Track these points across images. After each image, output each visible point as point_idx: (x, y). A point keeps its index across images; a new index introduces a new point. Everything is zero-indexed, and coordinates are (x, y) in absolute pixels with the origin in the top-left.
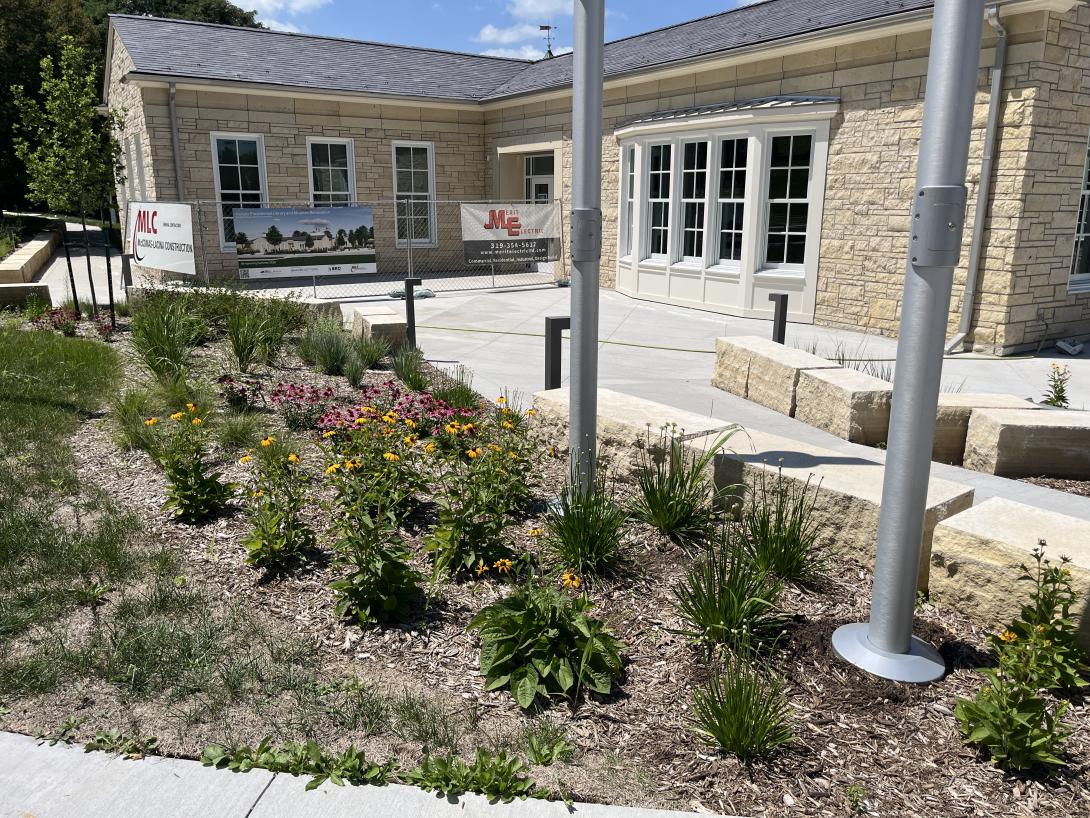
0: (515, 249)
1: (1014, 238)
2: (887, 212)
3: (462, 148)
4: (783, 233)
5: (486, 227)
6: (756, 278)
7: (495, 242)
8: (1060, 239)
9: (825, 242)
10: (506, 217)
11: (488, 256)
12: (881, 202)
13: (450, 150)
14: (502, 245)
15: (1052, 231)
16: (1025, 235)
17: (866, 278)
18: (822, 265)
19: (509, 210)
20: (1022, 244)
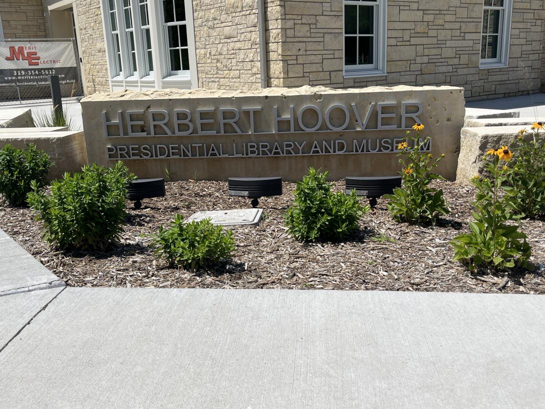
0: (36, 75)
1: (280, 35)
2: (223, 25)
3: (22, 8)
4: (177, 48)
5: (7, 59)
6: (163, 83)
7: (17, 70)
8: (326, 35)
9: (198, 51)
10: (25, 52)
11: (12, 81)
12: (219, 18)
13: (14, 10)
14: (23, 73)
15: (317, 31)
16: (290, 33)
17: (220, 76)
18: (199, 69)
19: (28, 47)
20: (288, 40)
